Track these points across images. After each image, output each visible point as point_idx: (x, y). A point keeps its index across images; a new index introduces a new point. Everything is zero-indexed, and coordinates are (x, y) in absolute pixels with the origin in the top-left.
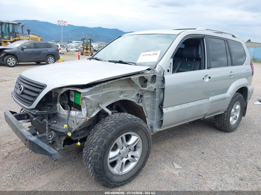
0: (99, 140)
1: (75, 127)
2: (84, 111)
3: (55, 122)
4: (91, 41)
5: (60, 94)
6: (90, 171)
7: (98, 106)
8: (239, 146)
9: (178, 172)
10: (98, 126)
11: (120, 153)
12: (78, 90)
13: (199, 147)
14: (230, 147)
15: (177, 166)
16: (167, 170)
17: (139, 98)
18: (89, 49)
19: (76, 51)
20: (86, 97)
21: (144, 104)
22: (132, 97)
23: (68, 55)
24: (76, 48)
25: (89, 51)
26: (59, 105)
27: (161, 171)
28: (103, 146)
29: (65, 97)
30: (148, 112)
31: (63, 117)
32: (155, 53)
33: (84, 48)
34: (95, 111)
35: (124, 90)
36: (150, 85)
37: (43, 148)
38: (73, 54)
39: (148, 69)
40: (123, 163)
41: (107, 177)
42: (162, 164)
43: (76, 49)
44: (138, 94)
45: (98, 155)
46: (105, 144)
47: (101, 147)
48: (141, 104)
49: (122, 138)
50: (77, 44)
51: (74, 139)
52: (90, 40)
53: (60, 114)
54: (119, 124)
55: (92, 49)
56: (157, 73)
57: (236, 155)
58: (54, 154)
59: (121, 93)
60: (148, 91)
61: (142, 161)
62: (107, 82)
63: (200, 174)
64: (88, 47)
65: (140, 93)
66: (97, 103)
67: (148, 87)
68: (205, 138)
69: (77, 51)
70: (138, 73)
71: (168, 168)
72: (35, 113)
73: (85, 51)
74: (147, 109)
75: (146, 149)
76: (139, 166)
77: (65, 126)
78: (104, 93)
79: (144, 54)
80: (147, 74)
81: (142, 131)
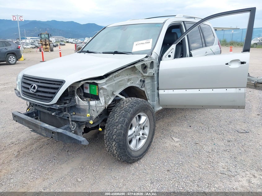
0: (121, 120)
1: (95, 115)
2: (102, 100)
3: (74, 113)
4: (49, 36)
5: (77, 88)
6: (114, 148)
7: (113, 94)
8: (218, 117)
9: (178, 143)
10: (116, 109)
11: (134, 132)
12: (96, 82)
13: (188, 122)
14: (212, 119)
15: (176, 140)
16: (169, 144)
17: (142, 83)
18: (48, 44)
19: (32, 48)
20: (103, 87)
21: (146, 89)
22: (136, 83)
23: (26, 53)
24: (32, 44)
25: (48, 46)
26: (77, 97)
27: (164, 145)
28: (125, 124)
29: (80, 90)
30: (149, 95)
31: (83, 108)
32: (147, 42)
33: (42, 44)
34: (110, 98)
35: (130, 77)
36: (150, 71)
37: (72, 137)
38: (30, 51)
39: (147, 57)
40: (137, 140)
41: (128, 152)
42: (163, 139)
43: (32, 46)
44: (141, 80)
45: (121, 132)
46: (127, 122)
47: (123, 125)
48: (143, 89)
49: (136, 117)
50: (32, 40)
51: (90, 128)
52: (47, 35)
53: (79, 106)
54: (134, 105)
55: (51, 44)
56: (154, 59)
57: (219, 124)
58: (83, 141)
59: (129, 80)
60: (148, 76)
61: (150, 138)
62: (117, 72)
63: (197, 143)
64: (47, 43)
65: (143, 79)
66: (112, 92)
67: (148, 72)
68: (190, 114)
69: (34, 48)
70: (139, 61)
71: (170, 142)
72: (57, 107)
73: (44, 47)
74: (148, 93)
75: (152, 127)
76: (148, 142)
77: (89, 114)
78: (116, 82)
79: (137, 43)
80: (147, 61)
81: (150, 111)
